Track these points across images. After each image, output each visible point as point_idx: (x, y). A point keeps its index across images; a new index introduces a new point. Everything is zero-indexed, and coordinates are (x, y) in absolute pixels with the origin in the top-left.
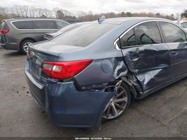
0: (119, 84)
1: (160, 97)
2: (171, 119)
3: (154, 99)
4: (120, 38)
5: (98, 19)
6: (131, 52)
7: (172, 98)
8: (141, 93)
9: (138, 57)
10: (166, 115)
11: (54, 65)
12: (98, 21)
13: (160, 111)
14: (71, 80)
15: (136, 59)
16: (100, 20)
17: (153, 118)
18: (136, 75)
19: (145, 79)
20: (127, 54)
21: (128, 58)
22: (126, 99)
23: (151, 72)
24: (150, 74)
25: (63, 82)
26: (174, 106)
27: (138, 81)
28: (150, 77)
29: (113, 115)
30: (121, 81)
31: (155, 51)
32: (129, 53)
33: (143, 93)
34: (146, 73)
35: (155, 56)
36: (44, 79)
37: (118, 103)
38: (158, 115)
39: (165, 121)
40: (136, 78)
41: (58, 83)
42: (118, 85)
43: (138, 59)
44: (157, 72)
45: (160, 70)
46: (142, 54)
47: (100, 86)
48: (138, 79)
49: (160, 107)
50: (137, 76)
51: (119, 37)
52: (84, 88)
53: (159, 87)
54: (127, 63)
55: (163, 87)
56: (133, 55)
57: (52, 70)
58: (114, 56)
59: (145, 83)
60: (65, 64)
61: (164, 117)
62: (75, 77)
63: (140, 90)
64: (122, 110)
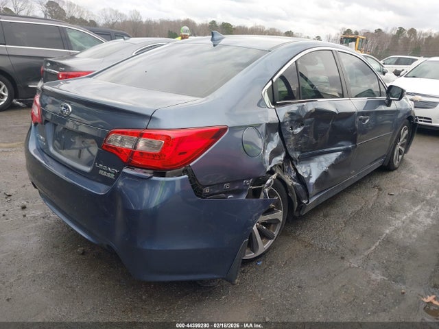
0: (271, 182)
1: (336, 210)
2: (366, 254)
3: (325, 216)
4: (272, 82)
5: (213, 34)
6: (291, 114)
7: (358, 213)
8: (305, 202)
9: (302, 125)
10: (355, 245)
11: (141, 135)
12: (212, 40)
13: (341, 239)
14: (183, 171)
15: (298, 130)
16: (215, 37)
17: (332, 253)
18: (294, 163)
19: (311, 172)
20: (286, 118)
21: (287, 126)
22: (279, 215)
23: (322, 158)
24: (320, 162)
25: (164, 176)
26: (365, 228)
27: (299, 178)
28: (321, 168)
29: (253, 251)
30: (274, 176)
31: (333, 113)
32: (288, 115)
33: (308, 202)
34: (312, 159)
35: (332, 124)
36: (108, 171)
37: (264, 224)
38: (341, 247)
39: (356, 258)
40: (296, 170)
41: (155, 178)
42: (270, 184)
43: (302, 128)
44: (333, 157)
45: (339, 153)
46: (310, 119)
47: (237, 187)
48: (300, 172)
49: (340, 231)
50: (297, 167)
51: (271, 79)
52: (207, 190)
53: (334, 190)
54: (285, 136)
55: (341, 189)
56: (296, 119)
57: (135, 147)
58: (264, 121)
59: (313, 180)
60: (172, 135)
61: (351, 250)
62: (191, 165)
63: (303, 195)
64: (271, 239)
